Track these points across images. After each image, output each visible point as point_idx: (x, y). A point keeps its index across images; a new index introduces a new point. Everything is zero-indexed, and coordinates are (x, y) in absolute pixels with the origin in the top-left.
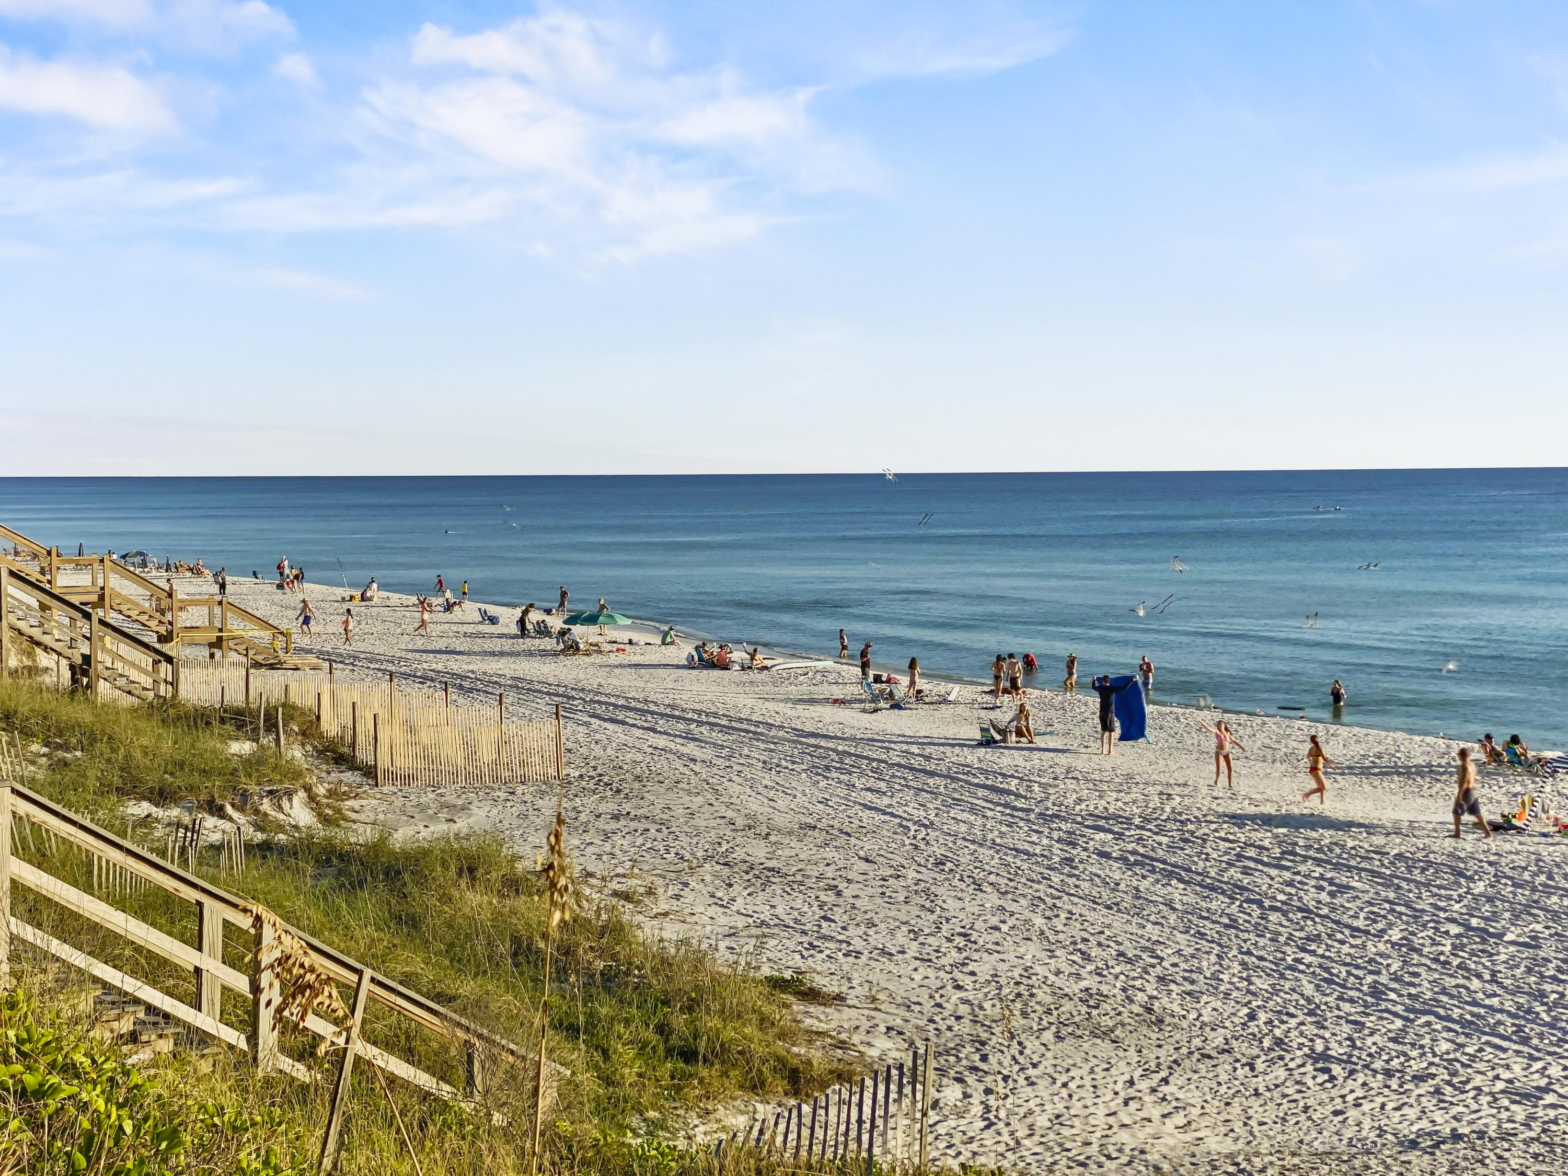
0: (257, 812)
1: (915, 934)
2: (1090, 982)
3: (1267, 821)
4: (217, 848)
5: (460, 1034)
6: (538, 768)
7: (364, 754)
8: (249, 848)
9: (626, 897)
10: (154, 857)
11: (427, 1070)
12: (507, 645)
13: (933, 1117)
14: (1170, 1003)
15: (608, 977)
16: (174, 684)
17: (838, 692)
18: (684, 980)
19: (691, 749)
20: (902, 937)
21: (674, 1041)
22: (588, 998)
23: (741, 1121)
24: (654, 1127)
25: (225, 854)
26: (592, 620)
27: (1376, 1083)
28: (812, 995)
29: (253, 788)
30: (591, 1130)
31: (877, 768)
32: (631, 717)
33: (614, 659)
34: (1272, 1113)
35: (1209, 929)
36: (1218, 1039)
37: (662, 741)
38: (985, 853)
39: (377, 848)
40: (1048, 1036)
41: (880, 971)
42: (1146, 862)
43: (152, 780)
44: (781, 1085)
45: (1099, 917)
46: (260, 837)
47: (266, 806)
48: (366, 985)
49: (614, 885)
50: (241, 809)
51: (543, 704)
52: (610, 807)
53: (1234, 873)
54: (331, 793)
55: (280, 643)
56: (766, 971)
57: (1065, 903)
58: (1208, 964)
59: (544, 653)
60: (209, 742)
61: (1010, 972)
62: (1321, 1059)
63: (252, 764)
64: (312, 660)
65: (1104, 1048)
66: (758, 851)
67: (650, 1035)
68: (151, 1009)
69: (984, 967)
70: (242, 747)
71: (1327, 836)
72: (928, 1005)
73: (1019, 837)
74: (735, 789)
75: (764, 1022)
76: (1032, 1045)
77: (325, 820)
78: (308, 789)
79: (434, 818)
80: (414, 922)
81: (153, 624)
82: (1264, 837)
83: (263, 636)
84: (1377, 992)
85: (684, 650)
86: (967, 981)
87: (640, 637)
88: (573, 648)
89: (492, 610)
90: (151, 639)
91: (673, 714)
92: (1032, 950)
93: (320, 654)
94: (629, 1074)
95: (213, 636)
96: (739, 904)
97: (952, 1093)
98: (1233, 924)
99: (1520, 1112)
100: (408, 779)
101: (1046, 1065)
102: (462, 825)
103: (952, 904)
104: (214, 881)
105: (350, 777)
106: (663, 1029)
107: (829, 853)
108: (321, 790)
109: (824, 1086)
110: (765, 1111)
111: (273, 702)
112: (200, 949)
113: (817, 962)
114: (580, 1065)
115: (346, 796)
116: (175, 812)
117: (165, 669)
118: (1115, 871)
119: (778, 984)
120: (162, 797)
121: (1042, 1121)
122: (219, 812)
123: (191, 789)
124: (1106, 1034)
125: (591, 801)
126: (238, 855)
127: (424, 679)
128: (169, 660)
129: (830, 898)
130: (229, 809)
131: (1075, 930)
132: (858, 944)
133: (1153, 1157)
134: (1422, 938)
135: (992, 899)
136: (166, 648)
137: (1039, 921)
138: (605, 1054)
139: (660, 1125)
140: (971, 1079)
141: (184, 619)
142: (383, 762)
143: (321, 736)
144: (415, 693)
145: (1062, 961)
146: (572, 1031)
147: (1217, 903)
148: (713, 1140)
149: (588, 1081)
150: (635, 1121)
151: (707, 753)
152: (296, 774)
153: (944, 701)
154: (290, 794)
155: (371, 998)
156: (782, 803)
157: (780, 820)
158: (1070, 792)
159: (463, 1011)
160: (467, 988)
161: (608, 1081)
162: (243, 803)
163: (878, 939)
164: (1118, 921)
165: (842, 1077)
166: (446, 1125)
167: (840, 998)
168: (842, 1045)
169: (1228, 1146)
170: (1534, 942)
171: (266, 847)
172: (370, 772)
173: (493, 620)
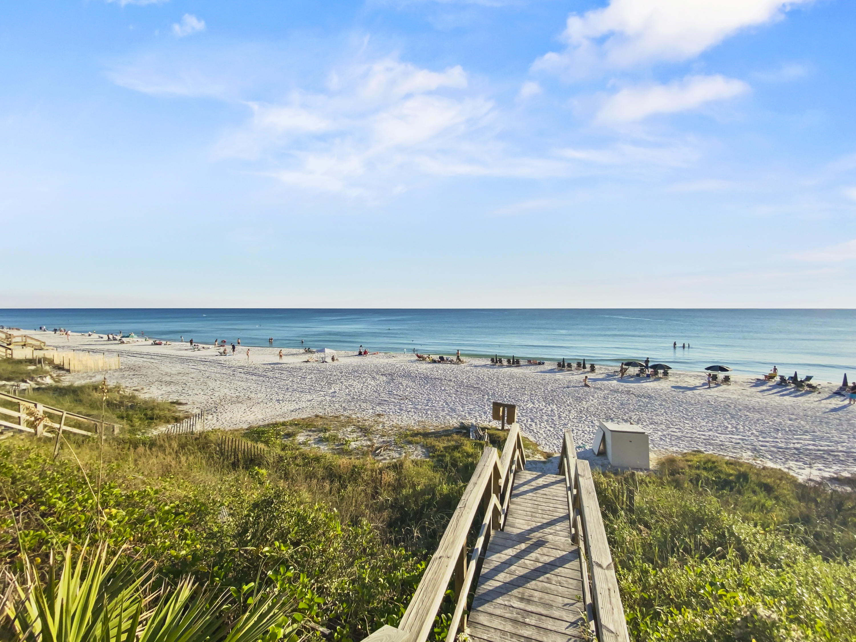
0: (36, 381)
1: (203, 390)
2: (238, 394)
3: (270, 364)
4: (25, 390)
5: (93, 422)
6: (113, 367)
7: (66, 367)
8: (34, 389)
9: (137, 390)
10: (6, 393)
11: (85, 430)
12: (105, 342)
13: (206, 421)
14: (252, 395)
15: (131, 406)
16: (12, 354)
17: (186, 348)
18: (151, 405)
19: (152, 361)
20: (200, 391)
21: (148, 416)
22: (127, 411)
23: (164, 429)
24: (143, 433)
25: (26, 392)
26: (128, 337)
27: (287, 403)
28: (180, 404)
29: (35, 376)
30: (127, 436)
31: (195, 361)
32: (137, 355)
33: (133, 344)
34: (270, 410)
35: (260, 383)
36: (261, 400)
37: (145, 360)
38: (217, 375)
39: (70, 387)
40: (229, 404)
41: (195, 398)
42: (248, 373)
43: (6, 376)
44: (173, 421)
45: (239, 383)
46: (37, 386)
47: (39, 380)
48: (65, 415)
49: (134, 388)
50: (32, 381)
51: (115, 354)
52: (133, 373)
53: (264, 373)
54: (57, 376)
55: (42, 345)
56: (170, 401)
57: (233, 381)
58: (259, 388)
59: (115, 344)
60: (23, 367)
61: (222, 395)
62: (278, 401)
63: (34, 371)
64: (52, 348)
65: (240, 405)
66: (168, 379)
67: (142, 416)
68: (5, 427)
69: (217, 394)
70: (33, 367)
71: (280, 365)
72: (205, 403)
73: (224, 371)
74: (163, 368)
75: (169, 410)
76: (226, 407)
77: (56, 382)
78: (51, 375)
79: (86, 379)
80: (81, 401)
81: (5, 341)
82: (269, 367)
83: (38, 343)
84: (287, 389)
85: (151, 342)
86: (213, 397)
87: (139, 340)
88: (123, 342)
89: (101, 335)
90: (5, 345)
91: (148, 354)
92: (226, 391)
93: (54, 346)
94: (137, 424)
95: (23, 343)
96: (164, 389)
97: (210, 417)
98: (264, 381)
99: (309, 403)
100: (78, 372)
101: (229, 409)
102: (94, 380)
103: (210, 384)
104: (23, 397)
105: (63, 372)
106: (145, 415)
107: (184, 378)
108: (54, 375)
109: (183, 420)
110: (170, 426)
111: (40, 357)
112: (19, 412)
113: (182, 398)
114: (125, 424)
115: (62, 376)
116: (12, 383)
117: (9, 352)
118: (243, 375)
119: (172, 403)
120: (9, 379)
121: (228, 419)
122: (26, 382)
123: (17, 377)
124: (240, 402)
125: (127, 373)
126: (31, 392)
127: (83, 350)
128: (10, 349)
129: (184, 386)
130: (28, 381)
131: (235, 386)
132: (190, 393)
133: (249, 421)
134: (295, 380)
135: (218, 382)
136: (9, 347)
137: (228, 385)
138: (131, 421)
139: (145, 432)
140: (214, 414)
141: (14, 340)
142: (72, 368)
143: (54, 364)
144: (81, 354)
145: (232, 391)
146: (122, 418)
147: (261, 378)
148: (157, 434)
149: (127, 427)
150: (139, 433)
151: (156, 361)
152: (47, 372)
153: (209, 348)
154: (45, 377)
155: (66, 417)
156: (173, 369)
157: (173, 372)
158: (234, 363)
159: (93, 418)
160: (95, 412)
161: (132, 426)
162: (32, 379)
163: (194, 392)
164: (243, 383)
165: (186, 418)
166: (89, 441)
167: (186, 404)
168: (187, 412)
169: (262, 417)
170: (312, 378)
171: (38, 389)
172: (68, 371)
173: (102, 338)
